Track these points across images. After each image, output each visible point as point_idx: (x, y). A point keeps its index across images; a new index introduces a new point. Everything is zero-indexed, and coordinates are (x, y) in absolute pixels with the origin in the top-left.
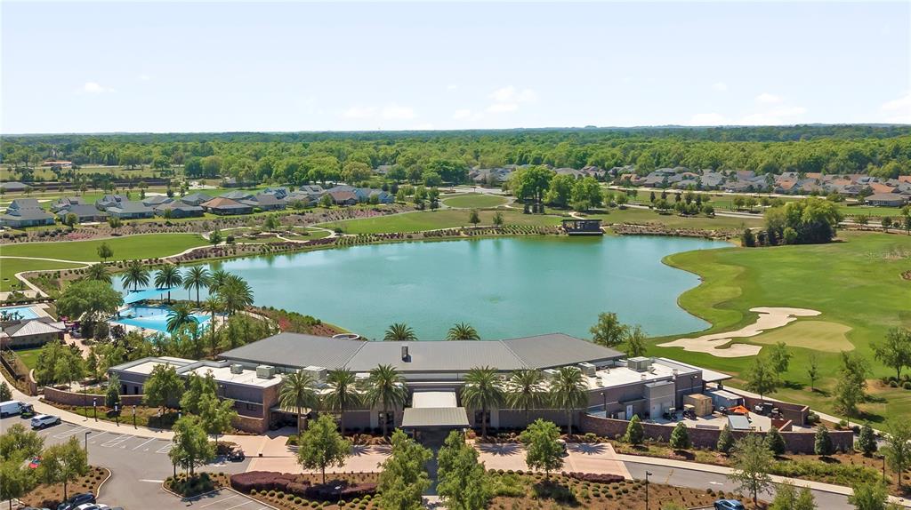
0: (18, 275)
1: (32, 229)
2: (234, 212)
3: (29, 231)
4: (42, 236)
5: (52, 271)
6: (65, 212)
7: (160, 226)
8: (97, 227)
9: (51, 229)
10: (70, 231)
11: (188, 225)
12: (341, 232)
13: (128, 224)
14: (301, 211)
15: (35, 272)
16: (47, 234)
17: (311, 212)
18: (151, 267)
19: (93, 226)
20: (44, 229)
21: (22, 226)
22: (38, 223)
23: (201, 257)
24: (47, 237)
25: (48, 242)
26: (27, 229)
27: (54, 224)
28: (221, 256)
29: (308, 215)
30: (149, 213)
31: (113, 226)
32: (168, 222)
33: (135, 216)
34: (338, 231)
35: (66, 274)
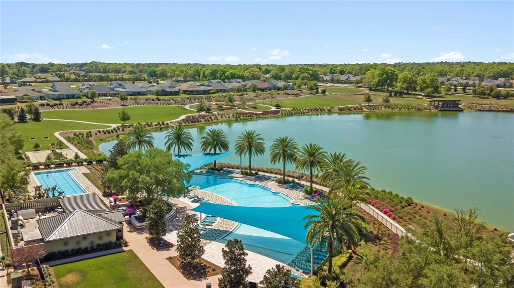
0: (57, 134)
1: (66, 100)
2: (198, 93)
3: (63, 102)
4: (73, 105)
5: (84, 131)
6: (87, 90)
7: (153, 100)
8: (110, 100)
9: (79, 101)
10: (92, 102)
11: (171, 101)
12: (280, 106)
13: (131, 99)
14: (241, 94)
15: (71, 133)
16: (77, 104)
17: (247, 94)
18: (161, 129)
19: (108, 99)
20: (74, 101)
21: (59, 98)
22: (70, 97)
23: (195, 122)
24: (77, 106)
25: (77, 109)
26: (62, 100)
27: (81, 98)
28: (209, 121)
29: (245, 96)
30: (143, 92)
31: (122, 99)
32: (157, 98)
33: (134, 94)
34: (277, 106)
35: (96, 134)
